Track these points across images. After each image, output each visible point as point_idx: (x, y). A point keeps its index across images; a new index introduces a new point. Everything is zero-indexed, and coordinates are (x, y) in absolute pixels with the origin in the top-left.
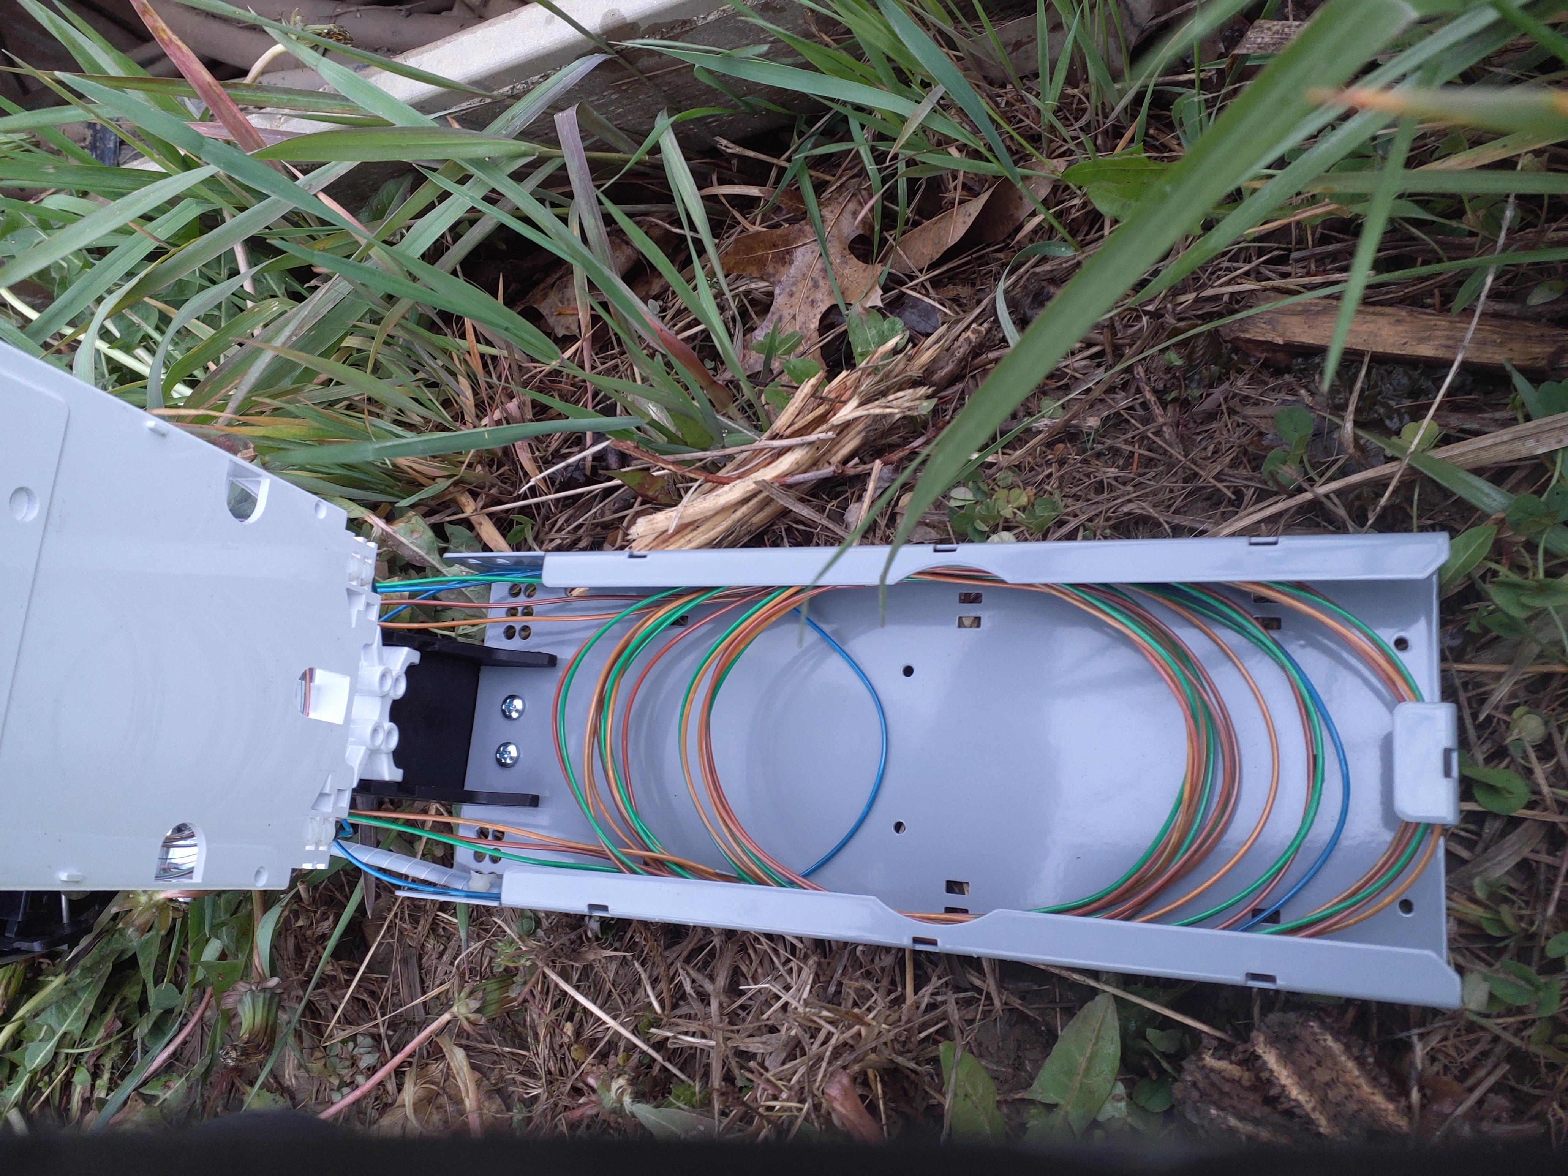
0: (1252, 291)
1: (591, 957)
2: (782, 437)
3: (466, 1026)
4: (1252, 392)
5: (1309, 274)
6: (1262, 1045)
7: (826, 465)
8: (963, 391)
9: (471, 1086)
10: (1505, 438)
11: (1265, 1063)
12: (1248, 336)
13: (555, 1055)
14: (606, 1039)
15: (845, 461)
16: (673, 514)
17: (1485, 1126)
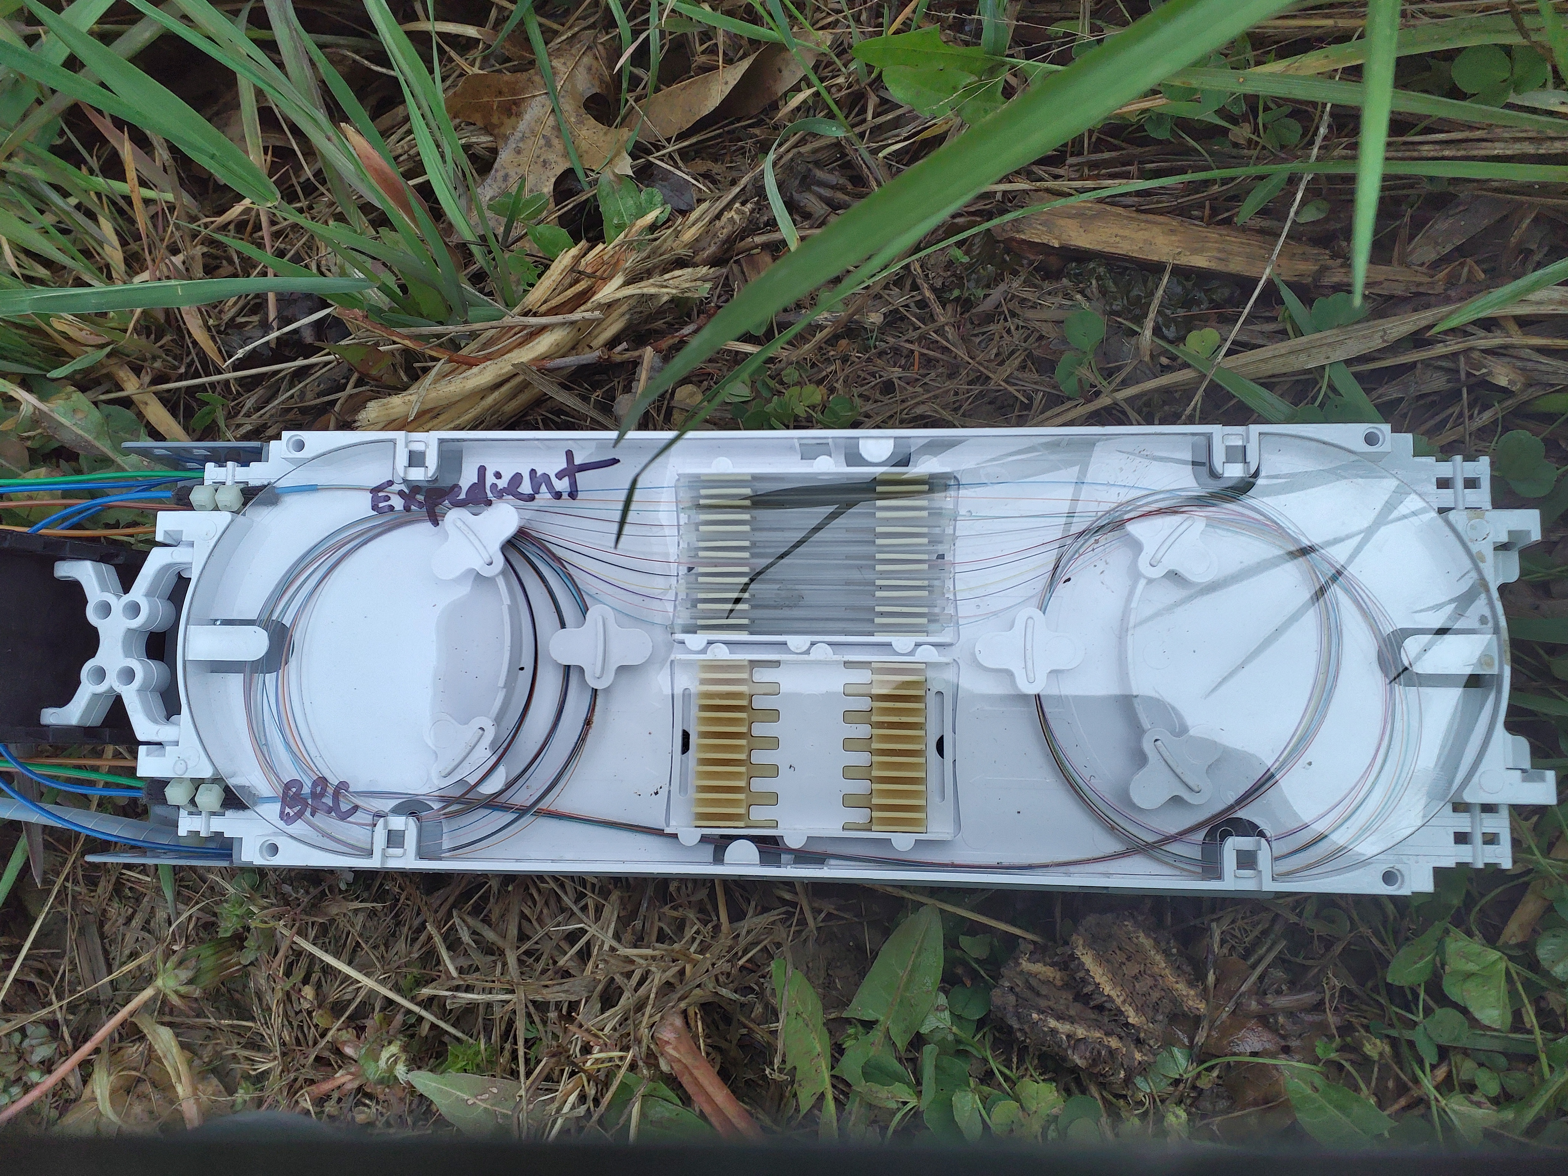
0: (1025, 192)
1: (334, 910)
2: (535, 315)
3: (175, 1000)
4: (1028, 294)
5: (1081, 178)
6: (1081, 948)
7: (587, 349)
8: (727, 277)
9: (183, 1069)
10: (1283, 351)
11: (1083, 964)
12: (1023, 237)
13: (290, 1023)
14: (358, 1000)
15: (612, 343)
16: (414, 398)
17: (1270, 999)
